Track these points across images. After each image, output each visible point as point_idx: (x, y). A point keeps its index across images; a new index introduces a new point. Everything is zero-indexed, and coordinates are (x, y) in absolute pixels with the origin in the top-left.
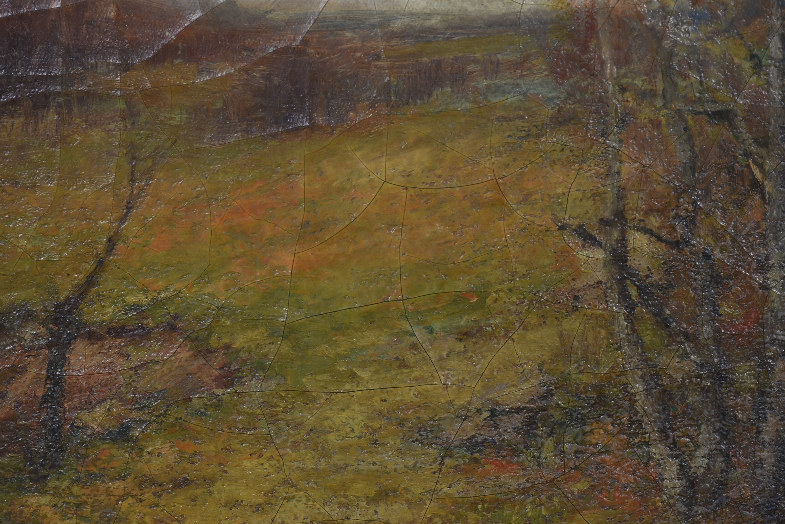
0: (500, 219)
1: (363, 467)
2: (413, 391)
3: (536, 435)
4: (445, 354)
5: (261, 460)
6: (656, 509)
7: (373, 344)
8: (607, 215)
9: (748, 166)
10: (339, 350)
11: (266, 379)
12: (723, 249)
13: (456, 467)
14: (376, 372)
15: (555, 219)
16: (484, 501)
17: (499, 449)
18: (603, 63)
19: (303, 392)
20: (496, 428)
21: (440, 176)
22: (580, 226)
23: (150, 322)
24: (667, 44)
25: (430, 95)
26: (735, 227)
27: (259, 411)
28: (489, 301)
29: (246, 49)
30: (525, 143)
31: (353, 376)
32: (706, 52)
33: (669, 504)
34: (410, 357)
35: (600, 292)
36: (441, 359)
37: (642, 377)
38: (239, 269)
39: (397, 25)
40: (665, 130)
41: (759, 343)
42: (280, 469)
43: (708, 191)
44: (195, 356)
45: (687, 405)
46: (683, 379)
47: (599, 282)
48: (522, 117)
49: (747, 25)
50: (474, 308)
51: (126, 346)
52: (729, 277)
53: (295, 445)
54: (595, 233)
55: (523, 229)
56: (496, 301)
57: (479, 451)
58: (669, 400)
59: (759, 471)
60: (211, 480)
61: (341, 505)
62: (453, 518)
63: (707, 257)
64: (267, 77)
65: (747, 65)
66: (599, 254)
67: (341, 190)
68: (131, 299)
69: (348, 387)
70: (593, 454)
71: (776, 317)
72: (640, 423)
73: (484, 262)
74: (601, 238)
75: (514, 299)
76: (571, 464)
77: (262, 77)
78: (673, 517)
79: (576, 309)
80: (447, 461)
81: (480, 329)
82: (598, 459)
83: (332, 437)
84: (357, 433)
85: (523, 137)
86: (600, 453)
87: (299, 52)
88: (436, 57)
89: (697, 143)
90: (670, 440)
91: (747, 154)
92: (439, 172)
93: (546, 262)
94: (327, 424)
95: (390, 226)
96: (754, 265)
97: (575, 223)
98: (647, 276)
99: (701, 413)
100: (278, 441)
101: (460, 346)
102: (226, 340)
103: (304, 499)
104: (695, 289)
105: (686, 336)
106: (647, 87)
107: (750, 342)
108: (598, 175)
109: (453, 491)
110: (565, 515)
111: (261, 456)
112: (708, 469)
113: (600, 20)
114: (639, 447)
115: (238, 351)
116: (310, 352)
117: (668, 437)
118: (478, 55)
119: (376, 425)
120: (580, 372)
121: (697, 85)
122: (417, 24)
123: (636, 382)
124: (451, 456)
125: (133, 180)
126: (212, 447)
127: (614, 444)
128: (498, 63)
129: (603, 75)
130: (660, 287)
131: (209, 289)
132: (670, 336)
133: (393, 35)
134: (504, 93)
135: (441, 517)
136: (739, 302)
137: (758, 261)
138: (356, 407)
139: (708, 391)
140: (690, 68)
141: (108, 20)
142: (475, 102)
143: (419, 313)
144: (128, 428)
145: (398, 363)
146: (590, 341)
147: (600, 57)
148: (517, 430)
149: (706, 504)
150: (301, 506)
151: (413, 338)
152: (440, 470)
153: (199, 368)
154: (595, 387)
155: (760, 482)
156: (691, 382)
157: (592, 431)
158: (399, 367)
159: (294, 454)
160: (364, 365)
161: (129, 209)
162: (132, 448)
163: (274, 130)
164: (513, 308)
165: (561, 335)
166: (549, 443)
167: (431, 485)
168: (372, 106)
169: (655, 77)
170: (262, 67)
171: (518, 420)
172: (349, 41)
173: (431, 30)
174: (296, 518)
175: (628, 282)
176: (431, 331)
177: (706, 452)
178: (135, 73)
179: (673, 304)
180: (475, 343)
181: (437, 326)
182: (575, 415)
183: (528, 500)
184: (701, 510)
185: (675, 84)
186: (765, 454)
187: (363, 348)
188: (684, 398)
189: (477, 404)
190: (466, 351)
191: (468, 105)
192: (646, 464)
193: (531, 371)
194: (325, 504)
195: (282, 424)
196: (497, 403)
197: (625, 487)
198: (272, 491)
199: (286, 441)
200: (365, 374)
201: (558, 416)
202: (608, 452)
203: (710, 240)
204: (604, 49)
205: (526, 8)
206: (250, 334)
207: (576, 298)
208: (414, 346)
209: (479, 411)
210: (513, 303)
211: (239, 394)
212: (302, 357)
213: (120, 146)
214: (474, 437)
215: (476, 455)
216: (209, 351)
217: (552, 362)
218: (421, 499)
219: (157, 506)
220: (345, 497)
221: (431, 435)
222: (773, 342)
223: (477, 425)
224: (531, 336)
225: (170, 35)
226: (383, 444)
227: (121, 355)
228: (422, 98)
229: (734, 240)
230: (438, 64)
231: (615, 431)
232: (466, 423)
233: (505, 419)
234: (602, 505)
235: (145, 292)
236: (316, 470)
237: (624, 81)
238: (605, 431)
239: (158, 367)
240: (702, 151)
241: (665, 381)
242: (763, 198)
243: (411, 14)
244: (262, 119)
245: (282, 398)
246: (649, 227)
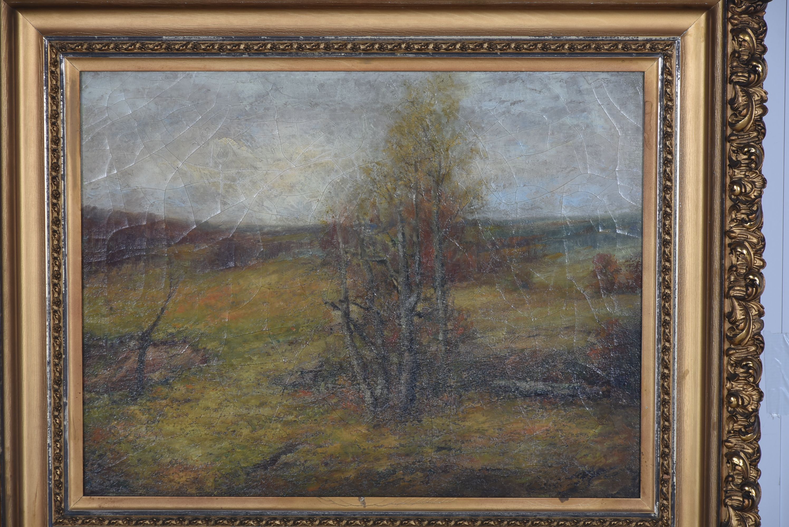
0: (303, 300)
1: (254, 394)
2: (273, 365)
3: (318, 381)
4: (284, 350)
5: (217, 391)
6: (363, 409)
7: (258, 347)
8: (342, 298)
9: (392, 280)
10: (245, 349)
11: (218, 360)
12: (384, 311)
13: (289, 393)
14: (259, 357)
15: (323, 300)
16: (299, 407)
17: (305, 386)
18: (339, 243)
19: (232, 365)
20: (303, 378)
21: (281, 285)
22: (332, 303)
23: (176, 339)
24: (362, 236)
25: (278, 255)
26: (388, 303)
27: (216, 373)
28: (300, 330)
29: (212, 239)
30: (312, 272)
31: (251, 359)
32: (376, 239)
33: (367, 407)
34: (271, 352)
35: (340, 327)
36: (283, 352)
37: (356, 359)
38: (209, 319)
39: (266, 230)
40: (362, 267)
41: (398, 346)
42: (224, 395)
43: (378, 289)
44: (193, 352)
45: (373, 369)
46: (371, 359)
47: (340, 323)
48: (310, 263)
49: (390, 229)
50: (294, 333)
51: (168, 348)
52: (387, 321)
53: (229, 386)
54: (338, 305)
55: (311, 304)
56: (302, 331)
57: (297, 387)
58: (366, 367)
59: (400, 395)
60: (198, 400)
61: (246, 409)
62: (288, 413)
63: (378, 313)
64: (219, 249)
65: (390, 244)
66: (339, 313)
67: (246, 290)
68: (170, 331)
69: (249, 363)
70: (339, 388)
71: (404, 336)
72: (356, 376)
73: (297, 316)
74: (340, 307)
75: (309, 330)
76: (331, 392)
77: (218, 249)
78: (369, 412)
79: (331, 333)
80: (285, 391)
81: (297, 341)
82: (341, 390)
83: (243, 382)
84: (252, 381)
85: (311, 270)
86: (342, 388)
87: (231, 240)
88: (280, 241)
89: (373, 272)
90: (367, 383)
91: (392, 276)
92: (281, 283)
93: (320, 316)
94: (241, 377)
95: (263, 303)
96: (395, 316)
97: (330, 301)
98: (357, 321)
99: (378, 372)
100: (223, 384)
101: (289, 348)
102: (204, 346)
103: (233, 406)
104: (374, 326)
105: (372, 344)
106: (355, 252)
107: (395, 345)
108: (338, 284)
109: (288, 403)
110: (329, 412)
111: (217, 390)
112: (381, 394)
113: (338, 228)
114: (356, 385)
115: (208, 350)
116: (235, 350)
117: (366, 382)
118: (295, 241)
119: (259, 377)
120: (333, 357)
121: (373, 251)
122: (273, 230)
123: (354, 360)
124: (287, 389)
125: (171, 287)
126: (199, 387)
127: (347, 385)
128: (302, 244)
129: (339, 247)
130: (361, 325)
131: (198, 327)
132: (366, 343)
133: (263, 234)
134: (304, 254)
135: (283, 413)
136: (391, 331)
137: (397, 315)
138: (252, 371)
139: (380, 364)
140: (370, 245)
141: (163, 229)
142: (293, 257)
143: (274, 335)
144: (168, 380)
145: (267, 354)
146: (337, 345)
147: (338, 241)
148: (311, 379)
149: (381, 407)
150: (231, 409)
151: (272, 345)
152: (283, 395)
153: (194, 357)
154: (339, 362)
155: (401, 398)
156: (374, 361)
157: (338, 379)
158: (267, 356)
159: (229, 389)
160: (254, 355)
161: (169, 297)
162: (169, 387)
163: (222, 268)
164: (308, 333)
165: (326, 343)
166: (323, 384)
167: (280, 400)
168: (257, 259)
169: (358, 248)
170: (218, 245)
171: (311, 375)
172: (249, 236)
173: (277, 232)
174: (230, 414)
175: (350, 323)
176: (279, 342)
177: (381, 387)
178: (172, 248)
179: (367, 331)
180: (295, 346)
181: (281, 340)
182: (332, 373)
183: (316, 406)
184: (380, 409)
185: (365, 251)
186: (402, 388)
187: (254, 348)
188: (371, 367)
189: (296, 369)
190: (291, 349)
191: (291, 259)
192: (359, 392)
193: (316, 357)
194: (240, 408)
195: (225, 377)
196: (303, 369)
197: (351, 401)
198: (221, 403)
199: (226, 384)
200: (255, 358)
201: (326, 374)
202: (344, 387)
203: (379, 307)
204: (339, 238)
205: (311, 224)
206: (213, 344)
207: (331, 329)
208: (273, 348)
209: (297, 372)
210: (308, 331)
211: (209, 366)
212: (232, 352)
213: (166, 274)
214: (295, 382)
215: (296, 389)
216: (198, 350)
217: (323, 353)
218: (276, 406)
219: (178, 409)
220: (248, 405)
221: (279, 382)
222: (403, 345)
223: (296, 377)
224: (315, 343)
225: (185, 234)
226: (262, 385)
227: (166, 352)
228: (275, 256)
229: (388, 308)
230: (281, 244)
231: (347, 379)
232: (292, 377)
233: (306, 375)
234: (343, 408)
235: (175, 328)
236: (237, 395)
237: (347, 250)
238: (343, 379)
239: (179, 356)
240: (375, 275)
241: (365, 360)
242: (398, 292)
243: (270, 226)
244: (217, 264)
245: (225, 368)
246: (357, 303)
